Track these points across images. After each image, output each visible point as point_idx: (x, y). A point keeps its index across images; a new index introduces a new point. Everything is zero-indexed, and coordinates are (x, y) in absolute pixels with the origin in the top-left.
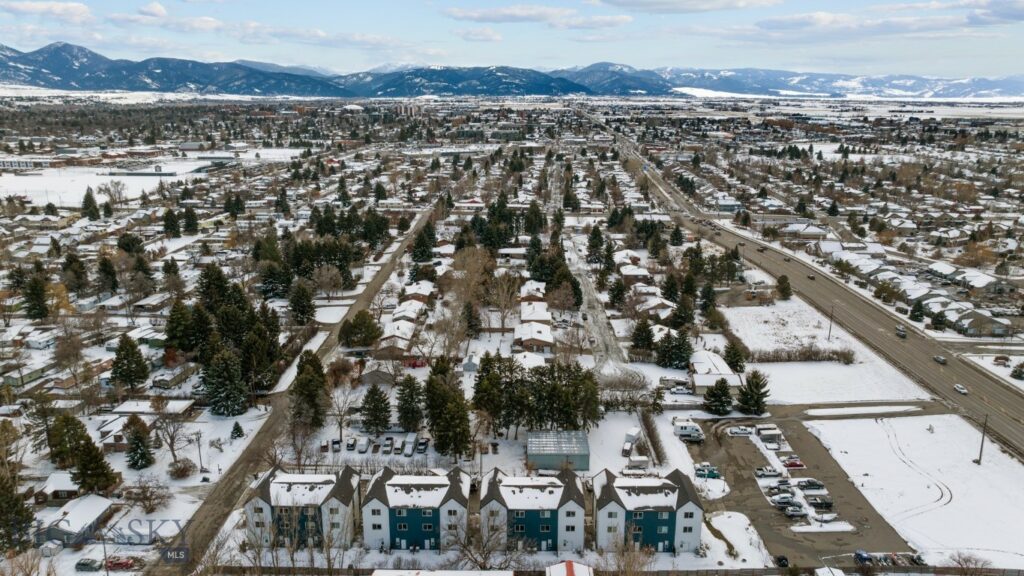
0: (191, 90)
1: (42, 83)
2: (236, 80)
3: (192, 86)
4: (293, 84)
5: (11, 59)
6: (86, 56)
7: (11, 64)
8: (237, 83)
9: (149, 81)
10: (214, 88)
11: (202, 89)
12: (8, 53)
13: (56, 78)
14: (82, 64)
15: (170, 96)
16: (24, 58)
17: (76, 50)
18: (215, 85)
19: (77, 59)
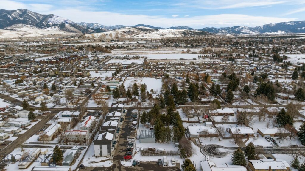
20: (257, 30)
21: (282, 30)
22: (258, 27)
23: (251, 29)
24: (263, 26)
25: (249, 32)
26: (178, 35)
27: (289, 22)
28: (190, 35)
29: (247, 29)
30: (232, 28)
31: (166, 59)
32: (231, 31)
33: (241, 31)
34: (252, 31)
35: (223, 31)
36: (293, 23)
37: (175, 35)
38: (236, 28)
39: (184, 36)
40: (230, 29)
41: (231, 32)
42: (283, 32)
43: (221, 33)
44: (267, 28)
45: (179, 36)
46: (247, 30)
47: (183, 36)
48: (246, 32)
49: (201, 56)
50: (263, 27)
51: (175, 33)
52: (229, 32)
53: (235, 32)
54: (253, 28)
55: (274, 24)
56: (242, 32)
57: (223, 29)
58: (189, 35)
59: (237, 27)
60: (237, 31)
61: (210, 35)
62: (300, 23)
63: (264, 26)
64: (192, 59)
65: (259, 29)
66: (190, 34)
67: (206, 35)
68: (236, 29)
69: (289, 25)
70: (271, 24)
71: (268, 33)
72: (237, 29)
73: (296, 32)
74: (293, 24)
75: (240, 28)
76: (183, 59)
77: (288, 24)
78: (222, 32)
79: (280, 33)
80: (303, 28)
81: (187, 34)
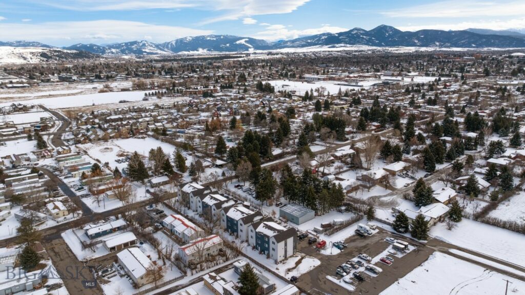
0: (437, 46)
1: (371, 44)
2: (463, 40)
3: (437, 44)
4: (497, 41)
5: (361, 34)
6: (392, 30)
7: (361, 36)
8: (462, 42)
9: (416, 41)
10: (449, 44)
11: (442, 45)
12: (361, 32)
13: (377, 42)
14: (389, 34)
15: (423, 49)
16: (366, 33)
17: (388, 28)
18: (450, 43)
19: (388, 32)
20: (167, 47)
21: (203, 48)
22: (169, 43)
23: (158, 46)
24: (174, 42)
25: (156, 52)
26: (31, 59)
27: (208, 36)
28: (58, 58)
29: (152, 46)
30: (126, 44)
31: (94, 105)
32: (126, 49)
33: (144, 50)
34: (161, 49)
35: (114, 50)
36: (213, 37)
37: (25, 59)
38: (133, 45)
39: (47, 61)
40: (123, 46)
41: (127, 52)
42: (205, 51)
43: (110, 54)
44: (182, 44)
45: (35, 61)
46: (152, 48)
47: (43, 61)
48: (152, 51)
49: (149, 93)
50: (176, 43)
51: (24, 56)
52: (123, 52)
53: (135, 52)
54: (160, 45)
55: (191, 38)
56: (145, 52)
57: (110, 47)
58: (56, 60)
59: (135, 43)
60: (136, 50)
61: (96, 57)
62: (222, 37)
63: (177, 41)
64: (141, 99)
65: (170, 46)
66: (57, 56)
67: (89, 58)
68: (133, 47)
69: (210, 40)
70: (186, 38)
71: (186, 53)
72: (136, 46)
73: (221, 51)
74: (215, 39)
75: (141, 44)
76: (125, 102)
77: (208, 38)
78: (113, 53)
79: (202, 52)
80: (228, 45)
81: (51, 57)
